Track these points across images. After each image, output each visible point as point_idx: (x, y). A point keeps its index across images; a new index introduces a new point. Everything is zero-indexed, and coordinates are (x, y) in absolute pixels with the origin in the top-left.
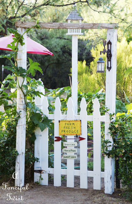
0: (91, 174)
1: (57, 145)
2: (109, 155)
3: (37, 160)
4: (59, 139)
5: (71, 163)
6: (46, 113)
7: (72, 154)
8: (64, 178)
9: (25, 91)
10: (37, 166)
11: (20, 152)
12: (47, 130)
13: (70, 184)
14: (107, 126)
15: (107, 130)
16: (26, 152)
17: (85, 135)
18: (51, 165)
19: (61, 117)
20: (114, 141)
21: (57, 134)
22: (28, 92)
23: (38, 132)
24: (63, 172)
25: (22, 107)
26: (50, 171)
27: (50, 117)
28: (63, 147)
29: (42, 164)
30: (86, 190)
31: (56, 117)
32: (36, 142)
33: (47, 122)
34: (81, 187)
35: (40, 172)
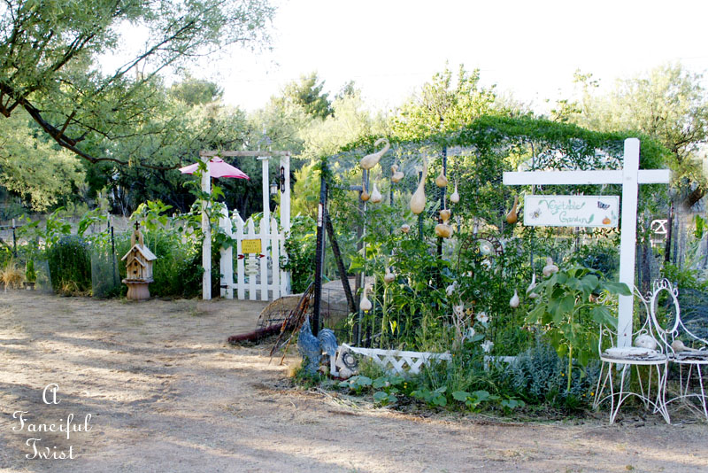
0: (271, 287)
1: (240, 262)
2: (284, 269)
3: (222, 276)
4: (241, 257)
5: (252, 278)
6: (228, 232)
7: (255, 270)
8: (247, 293)
9: (209, 213)
10: (223, 282)
11: (206, 269)
12: (231, 249)
13: (253, 297)
14: (282, 243)
15: (282, 247)
16: (212, 269)
17: (265, 252)
18: (235, 281)
19: (244, 237)
20: (289, 256)
21: (239, 252)
22: (212, 214)
23: (222, 251)
24: (246, 286)
25: (207, 228)
26: (235, 286)
27: (233, 236)
28: (245, 264)
29: (227, 280)
30: (267, 302)
31: (238, 236)
32: (221, 260)
33: (232, 242)
34: (262, 299)
35: (226, 287)
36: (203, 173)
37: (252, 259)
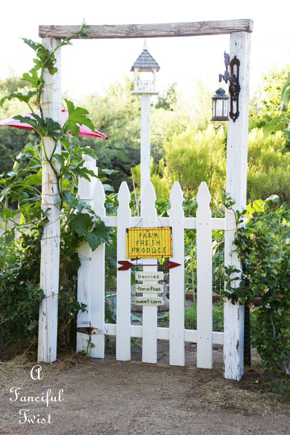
0: (191, 335)
1: (123, 278)
3: (83, 307)
4: (126, 266)
5: (150, 314)
6: (101, 214)
7: (154, 296)
8: (136, 345)
9: (58, 167)
10: (82, 320)
11: (47, 293)
13: (150, 355)
14: (229, 239)
15: (229, 247)
16: (60, 292)
17: (179, 257)
18: (110, 317)
19: (132, 222)
21: (122, 255)
22: (64, 170)
23: (84, 251)
24: (135, 331)
25: (52, 200)
26: (110, 329)
27: (109, 221)
28: (134, 281)
29: (93, 316)
30: (183, 369)
31: (121, 221)
32: (80, 272)
33: (103, 233)
34: (172, 362)
35: (89, 331)
36: (47, 77)
37: (150, 271)
